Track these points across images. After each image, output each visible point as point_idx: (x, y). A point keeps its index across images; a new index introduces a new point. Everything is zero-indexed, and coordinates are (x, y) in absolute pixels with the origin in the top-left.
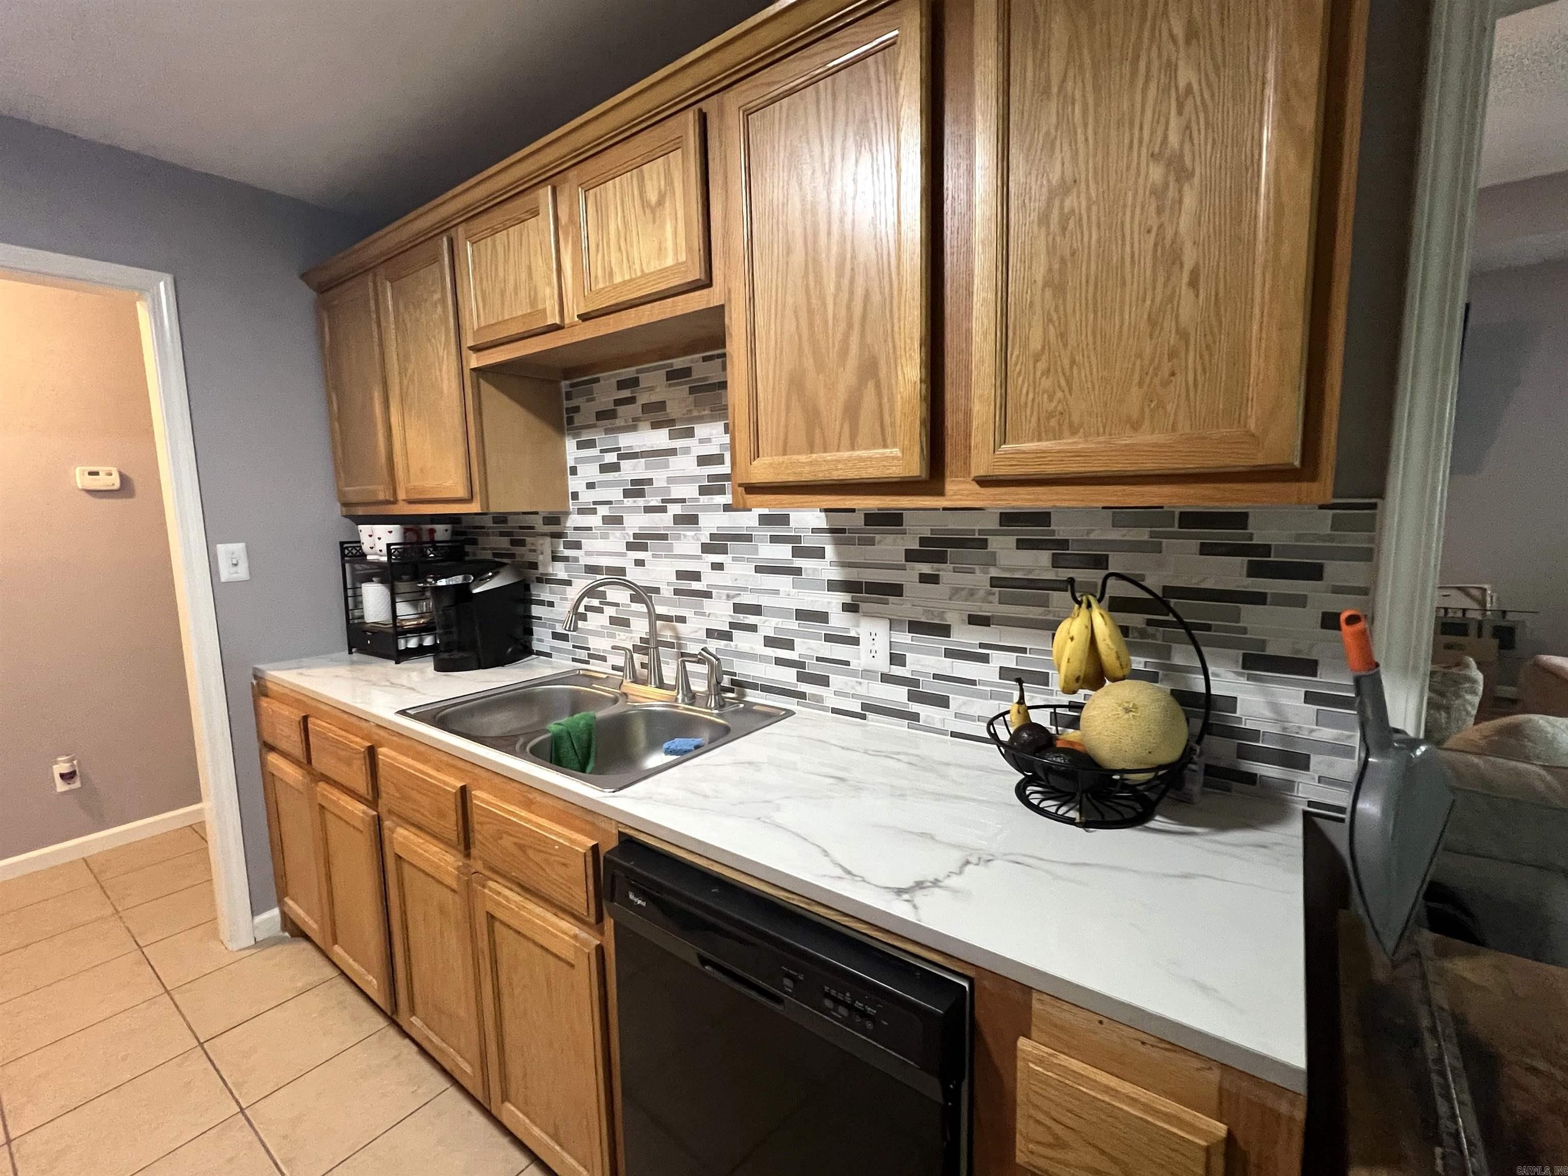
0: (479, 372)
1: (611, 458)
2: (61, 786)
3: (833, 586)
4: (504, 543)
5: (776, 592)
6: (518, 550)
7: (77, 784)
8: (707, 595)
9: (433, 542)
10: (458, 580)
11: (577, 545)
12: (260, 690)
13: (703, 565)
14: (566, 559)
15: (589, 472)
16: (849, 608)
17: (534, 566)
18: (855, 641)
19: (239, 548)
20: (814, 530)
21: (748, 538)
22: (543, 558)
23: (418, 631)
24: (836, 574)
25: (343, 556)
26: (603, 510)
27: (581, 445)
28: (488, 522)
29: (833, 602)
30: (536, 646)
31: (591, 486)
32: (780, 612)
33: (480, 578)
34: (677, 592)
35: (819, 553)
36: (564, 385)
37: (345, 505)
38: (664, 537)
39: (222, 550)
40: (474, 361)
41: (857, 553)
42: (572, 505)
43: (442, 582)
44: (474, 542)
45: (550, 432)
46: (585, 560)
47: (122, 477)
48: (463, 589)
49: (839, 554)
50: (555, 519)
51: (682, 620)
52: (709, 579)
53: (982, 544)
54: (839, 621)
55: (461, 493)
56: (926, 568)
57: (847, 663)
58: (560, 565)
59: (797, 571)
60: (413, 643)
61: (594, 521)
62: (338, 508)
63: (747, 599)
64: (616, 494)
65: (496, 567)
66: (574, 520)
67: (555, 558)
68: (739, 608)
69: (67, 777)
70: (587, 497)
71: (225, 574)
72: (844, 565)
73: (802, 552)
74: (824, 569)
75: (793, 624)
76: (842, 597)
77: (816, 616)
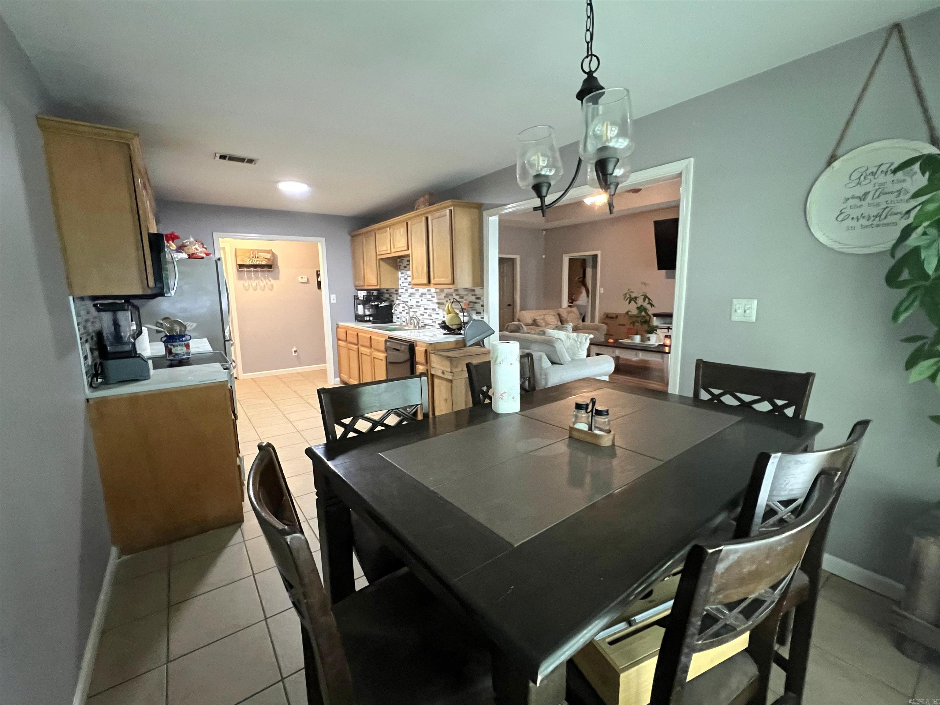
0: (380, 259)
1: (406, 277)
2: (294, 354)
3: (436, 303)
4: (387, 296)
5: (429, 305)
6: (390, 298)
7: (296, 354)
8: (420, 306)
9: (373, 295)
10: (376, 303)
11: (400, 296)
12: (338, 327)
13: (419, 300)
14: (398, 299)
15: (403, 279)
16: (439, 308)
17: (393, 301)
18: (438, 314)
19: (335, 295)
20: (434, 292)
21: (425, 294)
22: (395, 299)
23: (369, 316)
24: (437, 301)
25: (354, 298)
26: (405, 288)
27: (402, 273)
28: (385, 291)
30: (394, 321)
31: (403, 283)
32: (430, 309)
33: (381, 303)
34: (416, 306)
36: (398, 260)
37: (355, 286)
38: (414, 294)
39: (332, 296)
40: (379, 257)
42: (400, 287)
43: (373, 304)
44: (382, 296)
45: (395, 271)
46: (402, 300)
47: (308, 279)
48: (378, 305)
50: (397, 290)
51: (417, 312)
52: (421, 303)
53: (452, 295)
54: (437, 309)
55: (376, 284)
56: (447, 299)
58: (398, 301)
59: (431, 301)
60: (368, 319)
61: (403, 291)
62: (354, 288)
63: (426, 307)
64: (406, 284)
65: (384, 301)
66: (400, 291)
67: (397, 299)
68: (426, 309)
69: (295, 351)
70: (403, 285)
71: (332, 302)
72: (438, 299)
73: (433, 297)
74: (435, 300)
75: (431, 311)
76: (437, 305)
77: (434, 309)
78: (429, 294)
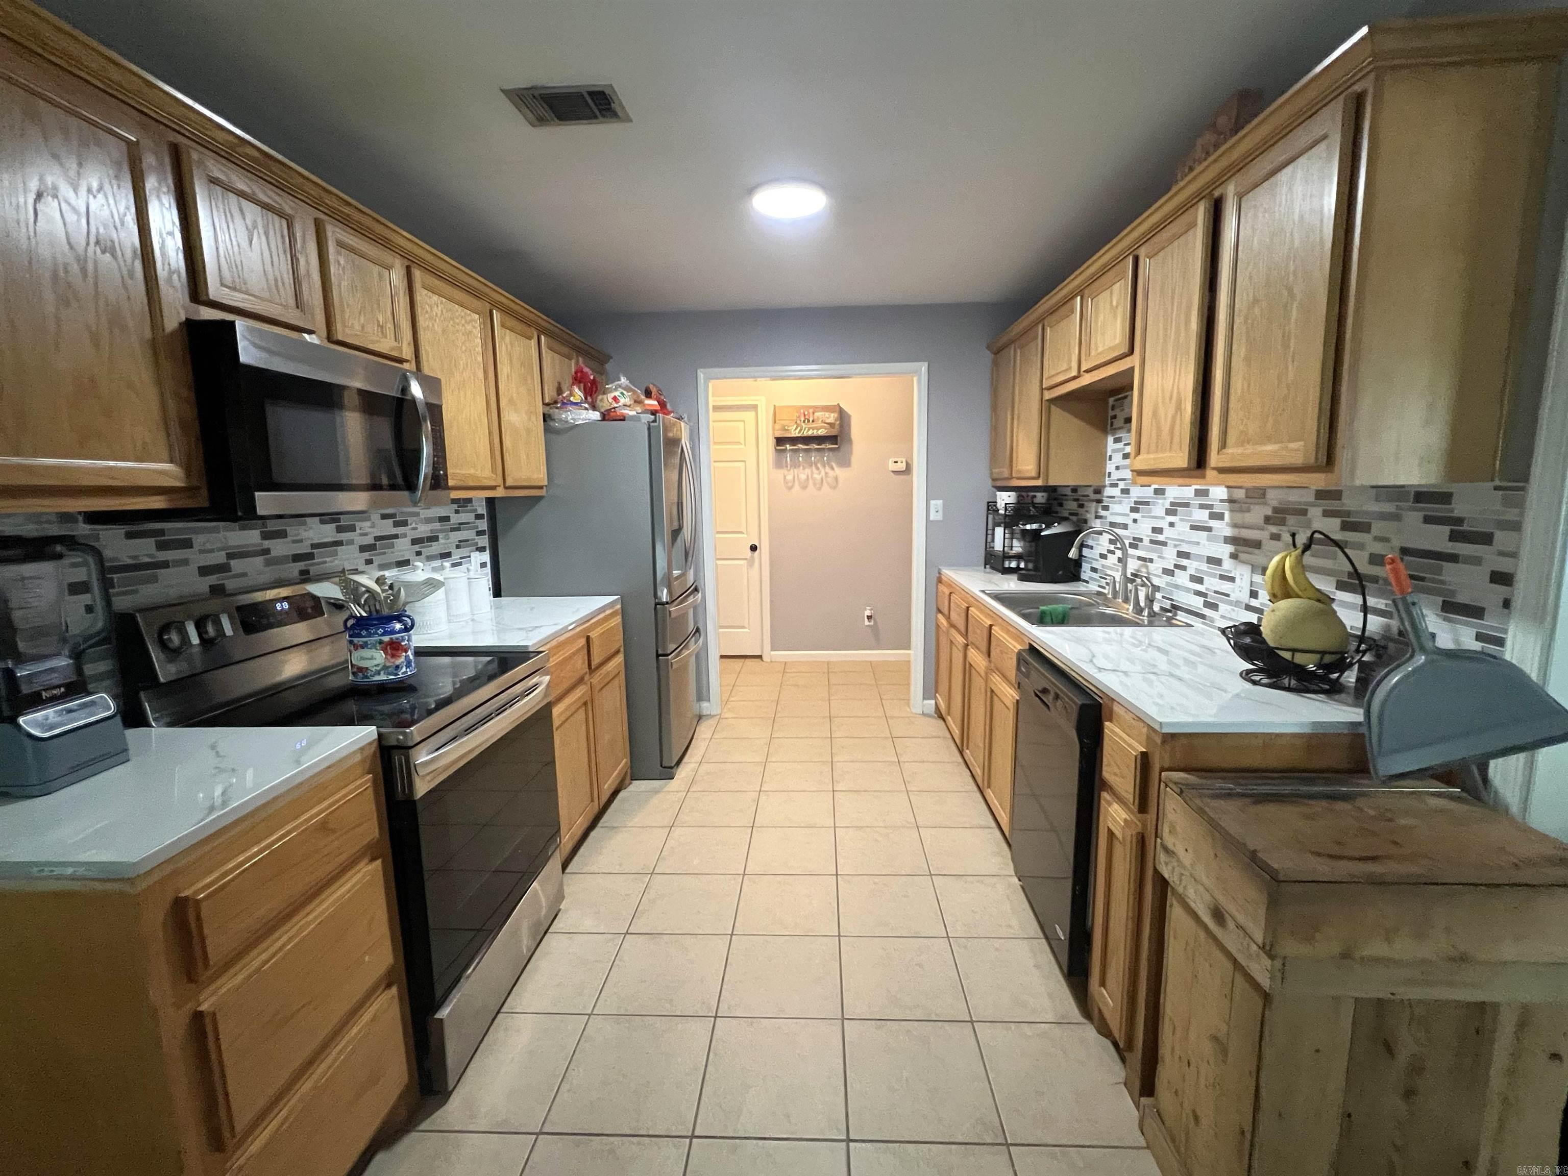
0: (1052, 401)
1: (1128, 450)
2: (867, 623)
3: (1228, 540)
4: (1073, 505)
5: (1198, 543)
6: (1081, 511)
7: (872, 623)
8: (1164, 544)
9: (1033, 504)
10: (1035, 526)
11: (1106, 508)
12: (940, 581)
13: (1163, 524)
14: (1101, 517)
15: (1117, 459)
16: (1234, 556)
17: (1085, 521)
18: (1232, 579)
19: (940, 502)
20: (1222, 501)
21: (1187, 505)
22: (1090, 516)
23: (1018, 557)
24: (1228, 532)
25: (988, 510)
26: (1122, 485)
27: (1117, 440)
28: (1068, 492)
29: (1224, 551)
31: (1117, 468)
32: (1199, 557)
33: (1048, 526)
34: (1152, 542)
35: (1220, 517)
36: (1111, 401)
37: (994, 480)
38: (1147, 503)
39: (933, 502)
40: (1048, 395)
41: (1239, 518)
42: (1107, 483)
43: (1028, 527)
44: (1061, 505)
45: (1097, 433)
46: (1111, 519)
47: (907, 464)
48: (1039, 531)
49: (1231, 518)
50: (1098, 491)
51: (1151, 561)
52: (1168, 533)
53: (1304, 512)
54: (1228, 564)
55: (1033, 474)
56: (1274, 529)
57: (1228, 595)
58: (1098, 521)
59: (1209, 529)
60: (1013, 565)
61: (1115, 492)
62: (989, 483)
63: (1185, 548)
64: (1127, 474)
65: (1061, 520)
66: (1108, 491)
67: (1097, 517)
68: (1181, 554)
69: (869, 618)
70: (1116, 475)
71: (932, 518)
72: (1235, 526)
73: (1213, 516)
74: (1223, 528)
75: (1204, 567)
76: (1230, 548)
77: (1217, 562)
78: (1202, 506)
